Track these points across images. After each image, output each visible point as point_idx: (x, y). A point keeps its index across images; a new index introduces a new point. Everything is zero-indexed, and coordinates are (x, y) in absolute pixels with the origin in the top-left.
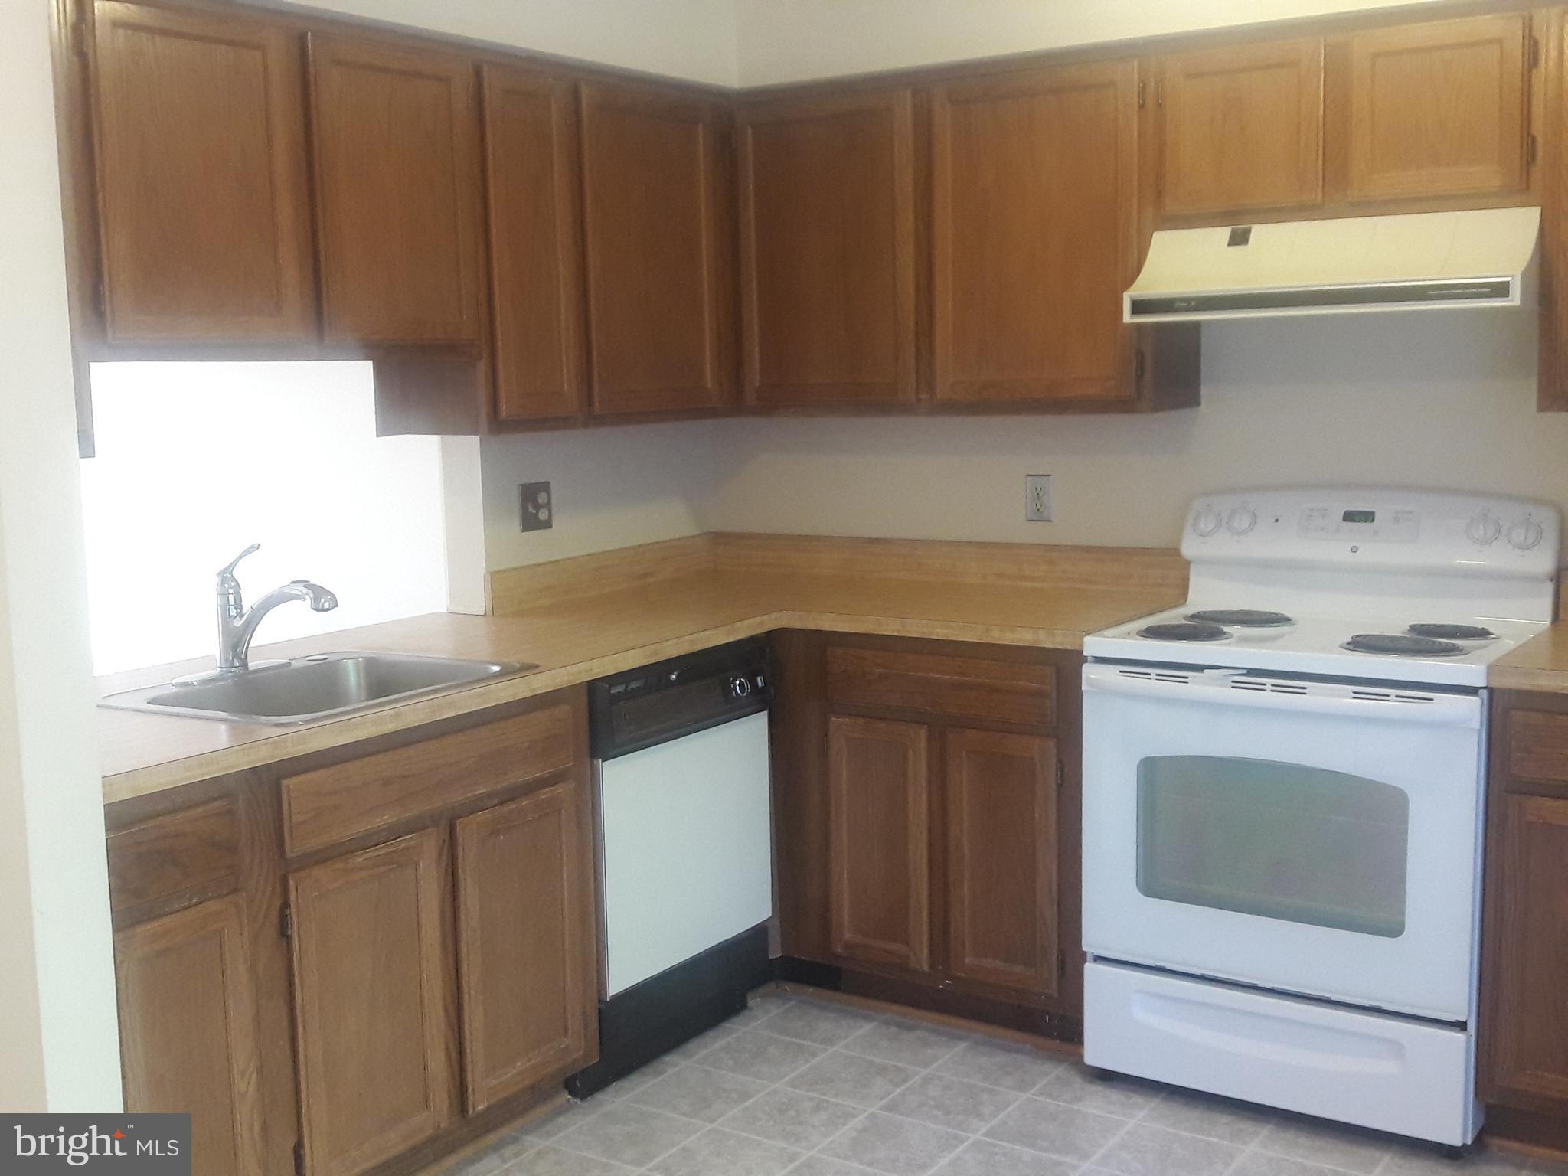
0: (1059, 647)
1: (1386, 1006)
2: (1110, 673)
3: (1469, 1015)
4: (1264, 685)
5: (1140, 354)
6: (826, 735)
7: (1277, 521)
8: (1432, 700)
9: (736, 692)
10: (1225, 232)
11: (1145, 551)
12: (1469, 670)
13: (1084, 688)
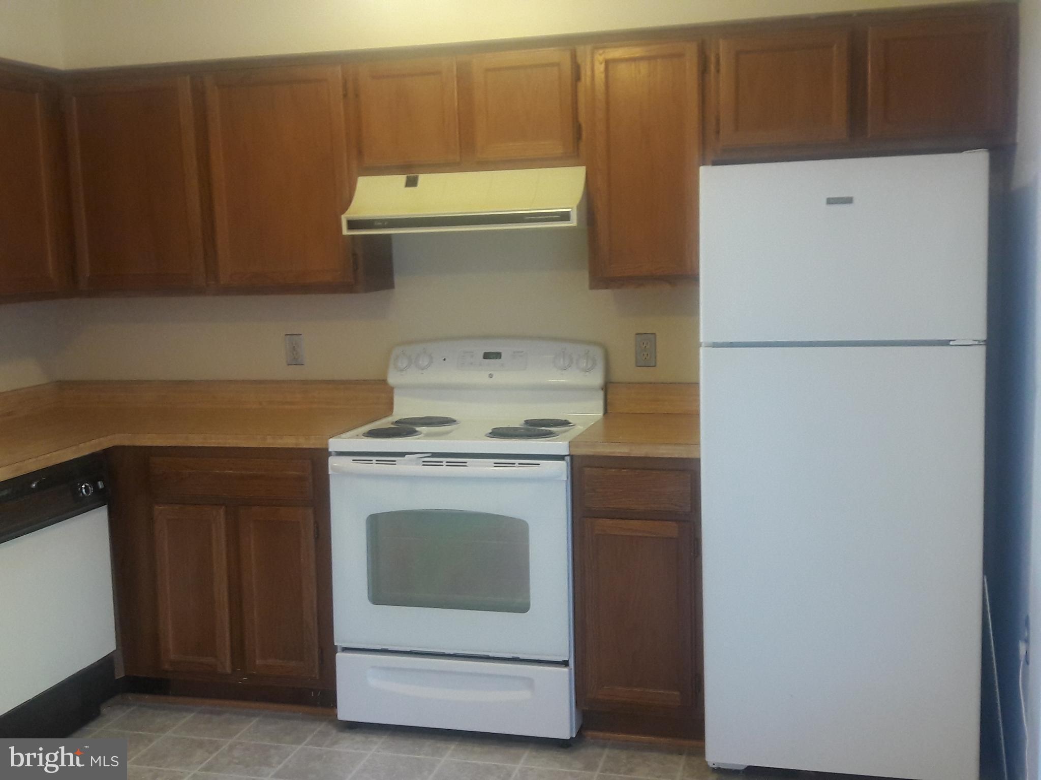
0: (313, 447)
1: (521, 656)
2: (347, 462)
3: (570, 657)
4: (442, 462)
5: (354, 255)
6: (152, 519)
7: (445, 360)
8: (539, 464)
9: (83, 493)
10: (402, 179)
11: (365, 382)
12: (558, 445)
13: (330, 472)
